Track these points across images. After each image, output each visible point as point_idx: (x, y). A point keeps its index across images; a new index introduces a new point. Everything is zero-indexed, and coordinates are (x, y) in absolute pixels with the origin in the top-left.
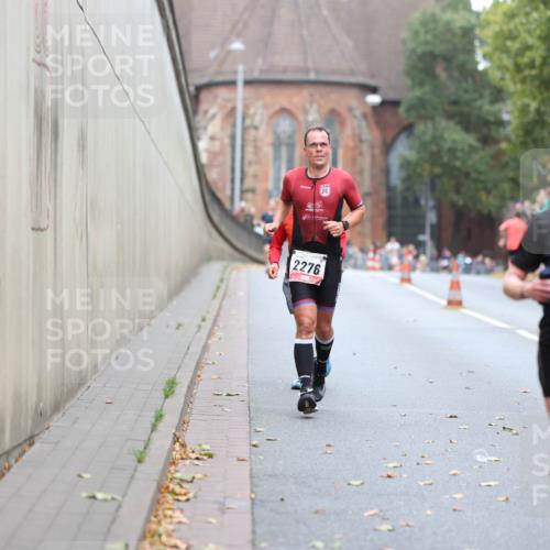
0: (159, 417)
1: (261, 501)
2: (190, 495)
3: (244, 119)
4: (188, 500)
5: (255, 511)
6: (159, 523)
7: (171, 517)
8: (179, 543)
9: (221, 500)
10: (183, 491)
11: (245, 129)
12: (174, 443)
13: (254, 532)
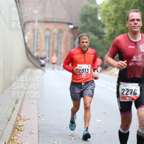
0: (14, 109)
1: (41, 131)
2: (22, 130)
3: (37, 31)
4: (21, 131)
5: (39, 134)
6: (14, 137)
7: (17, 135)
8: (19, 142)
9: (30, 131)
10: (20, 128)
11: (37, 34)
12: (18, 116)
13: (39, 139)
